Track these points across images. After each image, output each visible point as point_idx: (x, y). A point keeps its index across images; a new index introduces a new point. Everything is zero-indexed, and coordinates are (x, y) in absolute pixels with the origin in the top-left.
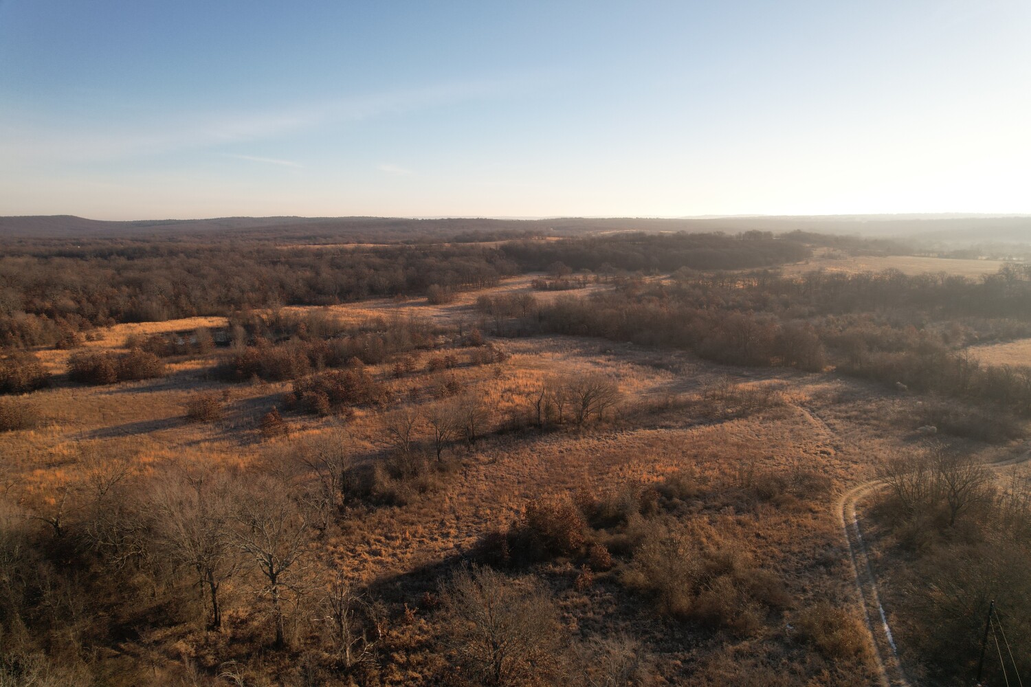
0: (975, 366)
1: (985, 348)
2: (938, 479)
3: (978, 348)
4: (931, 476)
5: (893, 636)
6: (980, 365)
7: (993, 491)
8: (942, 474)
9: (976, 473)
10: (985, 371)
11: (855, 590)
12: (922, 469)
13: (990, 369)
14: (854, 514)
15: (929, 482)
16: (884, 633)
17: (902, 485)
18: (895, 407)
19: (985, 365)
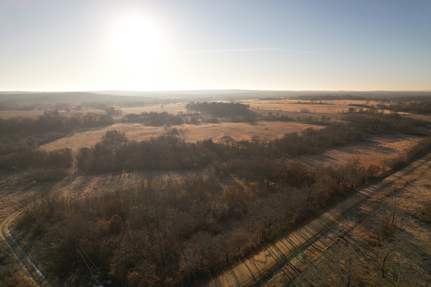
0: (44, 153)
1: (46, 145)
2: (42, 201)
3: (44, 146)
4: (39, 202)
5: (42, 273)
6: (46, 152)
7: (64, 198)
8: (43, 199)
9: (56, 194)
10: (48, 154)
11: (19, 264)
12: (34, 200)
13: (50, 152)
14: (9, 232)
15: (39, 204)
16: (38, 274)
17: (28, 210)
18: (14, 178)
19: (48, 151)
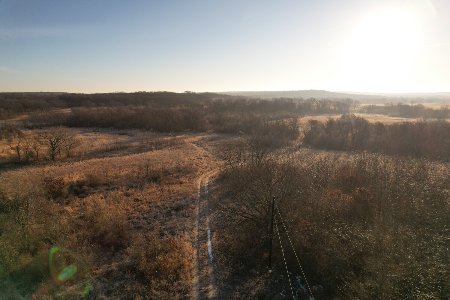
5: (212, 249)
14: (207, 182)
16: (206, 248)
